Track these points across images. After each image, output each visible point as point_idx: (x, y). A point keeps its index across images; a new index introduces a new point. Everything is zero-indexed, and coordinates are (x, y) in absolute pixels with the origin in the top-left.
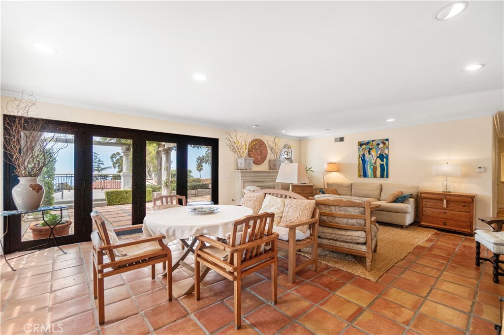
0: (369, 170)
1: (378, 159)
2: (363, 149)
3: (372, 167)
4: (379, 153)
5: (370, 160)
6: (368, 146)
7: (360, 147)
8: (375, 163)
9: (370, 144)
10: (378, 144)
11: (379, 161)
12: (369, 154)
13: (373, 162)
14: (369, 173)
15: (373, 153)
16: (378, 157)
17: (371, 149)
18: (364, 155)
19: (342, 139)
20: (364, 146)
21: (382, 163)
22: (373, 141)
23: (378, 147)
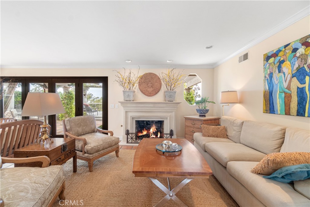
0: (278, 100)
1: (295, 79)
2: (270, 64)
3: (283, 95)
4: (296, 66)
5: (281, 82)
6: (278, 59)
7: (265, 62)
8: (289, 88)
9: (281, 54)
10: (295, 50)
11: (295, 83)
12: (279, 72)
13: (285, 85)
14: (278, 105)
15: (287, 68)
16: (293, 77)
17: (283, 61)
18: (271, 75)
19: (246, 57)
20: (271, 60)
21: (301, 86)
22: (286, 46)
23: (295, 56)
